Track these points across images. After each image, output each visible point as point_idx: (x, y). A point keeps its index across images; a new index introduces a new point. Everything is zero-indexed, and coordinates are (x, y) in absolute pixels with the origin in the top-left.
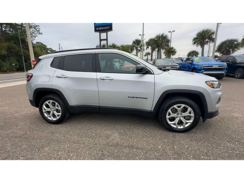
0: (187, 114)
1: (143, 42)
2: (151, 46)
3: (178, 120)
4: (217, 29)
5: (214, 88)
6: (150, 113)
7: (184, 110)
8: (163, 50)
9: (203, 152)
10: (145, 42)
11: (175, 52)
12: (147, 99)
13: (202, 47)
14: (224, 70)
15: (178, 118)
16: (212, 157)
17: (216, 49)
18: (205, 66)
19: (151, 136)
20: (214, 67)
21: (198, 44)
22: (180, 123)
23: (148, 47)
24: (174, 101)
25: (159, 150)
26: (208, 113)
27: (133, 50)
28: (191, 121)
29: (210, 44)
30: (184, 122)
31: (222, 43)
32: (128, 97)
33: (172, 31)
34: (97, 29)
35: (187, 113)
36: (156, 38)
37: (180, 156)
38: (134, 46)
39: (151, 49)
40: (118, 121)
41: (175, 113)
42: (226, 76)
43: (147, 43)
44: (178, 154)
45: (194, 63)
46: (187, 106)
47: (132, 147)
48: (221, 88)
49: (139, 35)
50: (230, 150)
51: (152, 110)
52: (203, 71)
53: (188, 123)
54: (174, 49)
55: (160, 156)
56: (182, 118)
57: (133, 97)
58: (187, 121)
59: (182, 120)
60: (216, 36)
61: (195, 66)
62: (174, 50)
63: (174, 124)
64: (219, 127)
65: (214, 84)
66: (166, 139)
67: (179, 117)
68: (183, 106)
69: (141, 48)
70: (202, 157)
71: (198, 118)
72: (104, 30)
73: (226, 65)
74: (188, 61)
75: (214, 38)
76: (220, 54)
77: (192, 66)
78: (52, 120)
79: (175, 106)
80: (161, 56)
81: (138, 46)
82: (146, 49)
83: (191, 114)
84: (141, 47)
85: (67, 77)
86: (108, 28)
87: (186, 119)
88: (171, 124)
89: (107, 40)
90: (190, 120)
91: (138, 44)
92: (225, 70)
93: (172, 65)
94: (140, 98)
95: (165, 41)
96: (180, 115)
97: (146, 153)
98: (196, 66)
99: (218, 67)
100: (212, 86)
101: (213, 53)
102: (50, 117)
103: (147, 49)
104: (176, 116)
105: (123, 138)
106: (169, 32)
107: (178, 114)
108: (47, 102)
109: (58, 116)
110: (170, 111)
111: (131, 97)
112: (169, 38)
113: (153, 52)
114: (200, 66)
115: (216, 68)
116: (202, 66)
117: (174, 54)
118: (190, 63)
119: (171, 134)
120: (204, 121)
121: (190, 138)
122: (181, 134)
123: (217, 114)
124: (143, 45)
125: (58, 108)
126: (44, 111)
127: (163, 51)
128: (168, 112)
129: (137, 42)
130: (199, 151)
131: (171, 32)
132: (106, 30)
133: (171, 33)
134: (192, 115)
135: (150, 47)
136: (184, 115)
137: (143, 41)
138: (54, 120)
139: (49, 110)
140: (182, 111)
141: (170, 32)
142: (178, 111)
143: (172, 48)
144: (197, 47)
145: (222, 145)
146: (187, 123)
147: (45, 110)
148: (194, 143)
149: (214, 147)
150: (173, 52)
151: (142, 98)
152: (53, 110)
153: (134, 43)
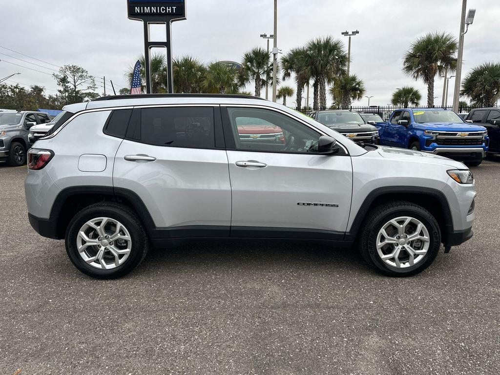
0: (415, 236)
1: (275, 59)
2: (297, 72)
3: (399, 251)
4: (462, 38)
5: (461, 183)
6: (343, 236)
7: (410, 228)
8: (329, 82)
9: (449, 303)
10: (279, 57)
11: (362, 91)
12: (338, 206)
13: (429, 80)
14: (482, 144)
15: (400, 247)
16: (465, 309)
17: (461, 88)
18: (440, 134)
19: (348, 286)
20: (459, 135)
21: (417, 72)
22: (404, 256)
23: (287, 75)
24: (392, 210)
25: (371, 307)
26: (455, 232)
27: (247, 80)
28: (425, 251)
29: (446, 74)
30: (412, 254)
31: (474, 73)
32: (298, 204)
33: (350, 33)
34: (137, 10)
35: (416, 233)
36: (310, 49)
37: (412, 313)
38: (248, 69)
39: (297, 78)
40: (264, 263)
41: (392, 236)
42: (485, 159)
43: (285, 61)
44: (407, 309)
45: (414, 124)
46: (416, 220)
47: (318, 306)
48: (474, 183)
49: (261, 36)
50: (493, 297)
51: (348, 230)
52: (436, 144)
53: (418, 255)
54: (357, 80)
55: (375, 316)
56: (406, 246)
57: (308, 204)
58: (418, 252)
59: (408, 250)
60: (460, 55)
61: (416, 133)
62: (359, 84)
63: (393, 259)
64: (475, 263)
65: (462, 175)
66: (380, 289)
67: (402, 243)
68: (409, 219)
69: (268, 75)
70: (449, 310)
71: (436, 244)
72: (160, 14)
73: (486, 133)
74: (397, 118)
75: (456, 60)
76: (471, 101)
77: (409, 132)
78: (104, 269)
79: (393, 221)
80: (323, 100)
81: (261, 71)
82: (284, 79)
83: (423, 236)
84: (268, 73)
85: (153, 159)
86: (172, 9)
87: (415, 246)
88: (386, 259)
89: (167, 44)
90: (422, 249)
91: (260, 65)
92: (484, 144)
93: (359, 128)
94: (323, 205)
95: (334, 59)
96: (402, 240)
97: (348, 313)
98: (419, 133)
99: (469, 135)
100: (458, 179)
101: (456, 99)
102: (97, 261)
103: (287, 78)
104: (395, 242)
105: (293, 294)
106: (343, 33)
107: (399, 238)
108: (91, 223)
109: (121, 256)
110: (382, 231)
111: (304, 204)
112: (345, 50)
113: (301, 89)
114: (428, 132)
115: (462, 137)
116: (433, 133)
117: (360, 96)
118: (403, 124)
119: (387, 280)
120: (447, 250)
121: (424, 284)
122: (407, 280)
123: (470, 234)
124: (275, 67)
125: (123, 237)
126: (80, 246)
127: (328, 87)
128: (379, 233)
129: (258, 59)
130: (443, 302)
131: (350, 35)
132: (166, 14)
133: (350, 38)
134: (426, 237)
135: (293, 75)
136: (410, 238)
137: (275, 55)
138: (107, 268)
139: (96, 242)
140: (405, 232)
141: (346, 34)
142: (400, 230)
143: (354, 79)
144: (415, 79)
145: (481, 291)
146: (416, 256)
147: (84, 242)
148: (432, 292)
149: (467, 295)
150: (355, 89)
151: (327, 205)
152: (105, 241)
153: (248, 59)
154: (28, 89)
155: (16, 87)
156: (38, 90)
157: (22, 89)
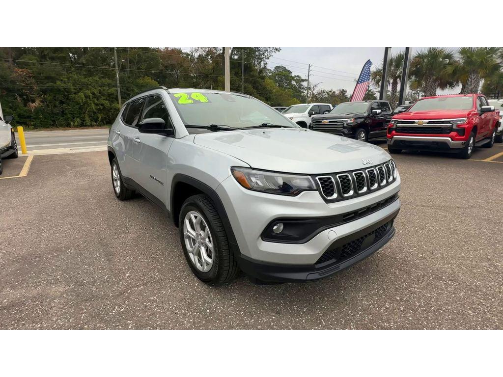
12: (163, 185)
15: (197, 245)
26: (242, 256)
28: (211, 261)
30: (203, 257)
56: (200, 247)
68: (199, 216)
79: (191, 214)
83: (211, 243)
94: (158, 181)
104: (193, 237)
110: (186, 221)
111: (152, 177)
128: (184, 223)
134: (211, 246)
151: (160, 182)
154: (337, 92)
155: (330, 92)
156: (343, 92)
157: (334, 92)
